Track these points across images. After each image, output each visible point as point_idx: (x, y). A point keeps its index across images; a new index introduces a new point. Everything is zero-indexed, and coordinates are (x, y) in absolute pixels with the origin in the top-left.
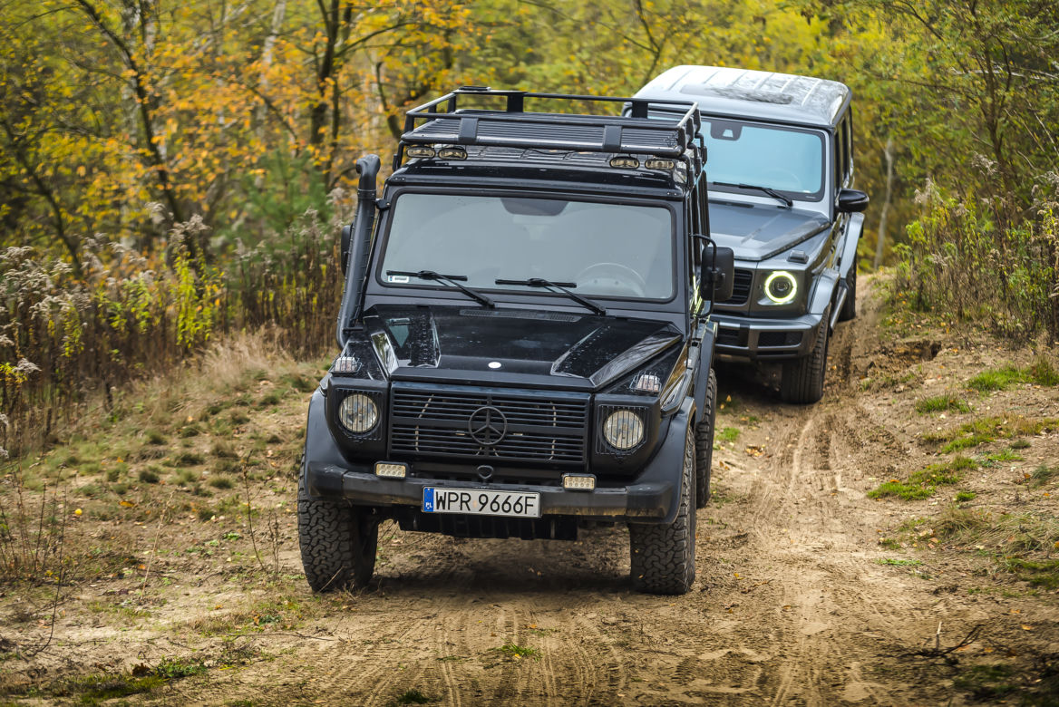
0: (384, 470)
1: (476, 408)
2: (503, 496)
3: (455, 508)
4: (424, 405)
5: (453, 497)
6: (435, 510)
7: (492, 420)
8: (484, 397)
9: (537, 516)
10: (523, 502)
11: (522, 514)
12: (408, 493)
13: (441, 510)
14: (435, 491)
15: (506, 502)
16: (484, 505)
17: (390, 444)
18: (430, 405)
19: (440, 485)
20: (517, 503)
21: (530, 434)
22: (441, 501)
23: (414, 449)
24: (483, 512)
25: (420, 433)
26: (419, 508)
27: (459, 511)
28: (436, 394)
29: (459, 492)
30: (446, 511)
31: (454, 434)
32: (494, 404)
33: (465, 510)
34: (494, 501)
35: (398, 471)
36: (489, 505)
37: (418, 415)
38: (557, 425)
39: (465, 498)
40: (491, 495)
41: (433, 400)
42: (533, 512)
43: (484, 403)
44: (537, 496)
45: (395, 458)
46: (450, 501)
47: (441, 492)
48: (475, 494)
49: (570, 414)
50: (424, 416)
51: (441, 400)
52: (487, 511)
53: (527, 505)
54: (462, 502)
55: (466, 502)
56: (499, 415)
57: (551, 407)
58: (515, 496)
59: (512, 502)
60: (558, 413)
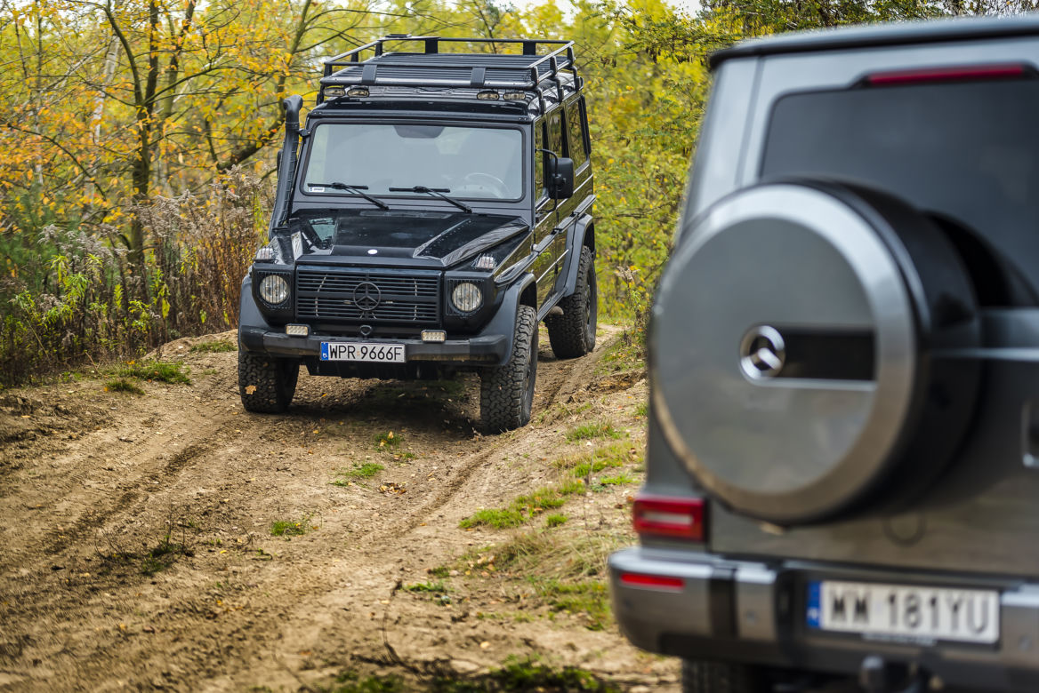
0: (293, 330)
1: (358, 283)
2: (378, 347)
3: (344, 357)
4: (321, 282)
5: (342, 349)
6: (330, 359)
7: (370, 292)
8: (364, 275)
9: (403, 361)
10: (392, 351)
11: (393, 361)
12: (310, 346)
13: (334, 359)
14: (329, 344)
15: (381, 352)
16: (365, 354)
17: (297, 311)
18: (325, 282)
19: (332, 340)
20: (389, 352)
21: (398, 302)
22: (334, 352)
23: (315, 314)
24: (364, 360)
25: (319, 302)
26: (318, 357)
27: (346, 359)
28: (330, 274)
29: (346, 345)
30: (338, 359)
31: (343, 303)
32: (371, 280)
33: (351, 359)
34: (372, 351)
35: (301, 330)
36: (369, 351)
37: (316, 290)
38: (418, 294)
39: (351, 349)
40: (370, 347)
41: (327, 278)
42: (401, 359)
43: (364, 280)
44: (403, 347)
45: (300, 322)
46: (340, 352)
47: (333, 345)
48: (358, 346)
49: (427, 286)
50: (321, 290)
51: (333, 278)
52: (367, 359)
53: (396, 354)
54: (349, 352)
55: (352, 352)
56: (375, 288)
57: (413, 282)
58: (387, 347)
59: (385, 351)
60: (418, 286)
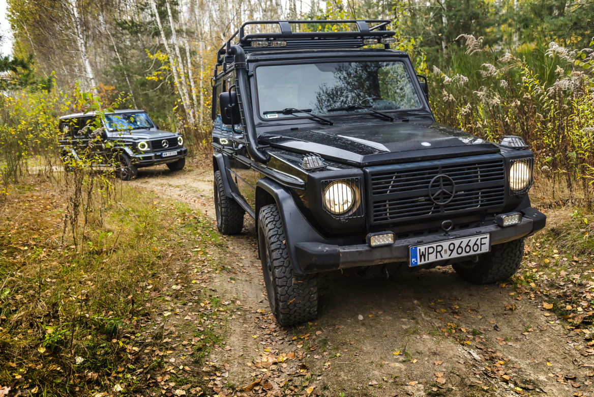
0: (377, 240)
1: (432, 177)
2: (465, 241)
3: (432, 258)
4: (390, 182)
5: (431, 250)
6: (419, 263)
7: (444, 185)
8: (436, 168)
9: (488, 251)
10: (478, 243)
11: (479, 252)
12: (396, 254)
13: (423, 262)
14: (418, 248)
15: (467, 245)
16: (452, 251)
17: (373, 218)
18: (395, 182)
19: (420, 243)
20: (475, 244)
21: (468, 191)
22: (423, 255)
23: (386, 219)
24: (452, 257)
25: (390, 205)
26: (408, 263)
27: (434, 260)
28: (398, 172)
29: (434, 245)
30: (427, 262)
31: (417, 201)
32: (443, 172)
33: (440, 258)
34: (459, 247)
35: (386, 239)
36: (456, 247)
37: (386, 192)
38: (481, 180)
39: (439, 249)
40: (457, 242)
41: (396, 177)
42: (486, 248)
43: (437, 173)
44: (488, 236)
45: (380, 229)
46: (429, 254)
47: (422, 248)
48: (446, 245)
49: (489, 171)
50: (391, 191)
51: (401, 177)
52: (455, 255)
53: (481, 244)
54: (437, 252)
55: (440, 252)
56: (449, 180)
57: (476, 168)
58: (473, 240)
59: (471, 244)
60: (481, 172)
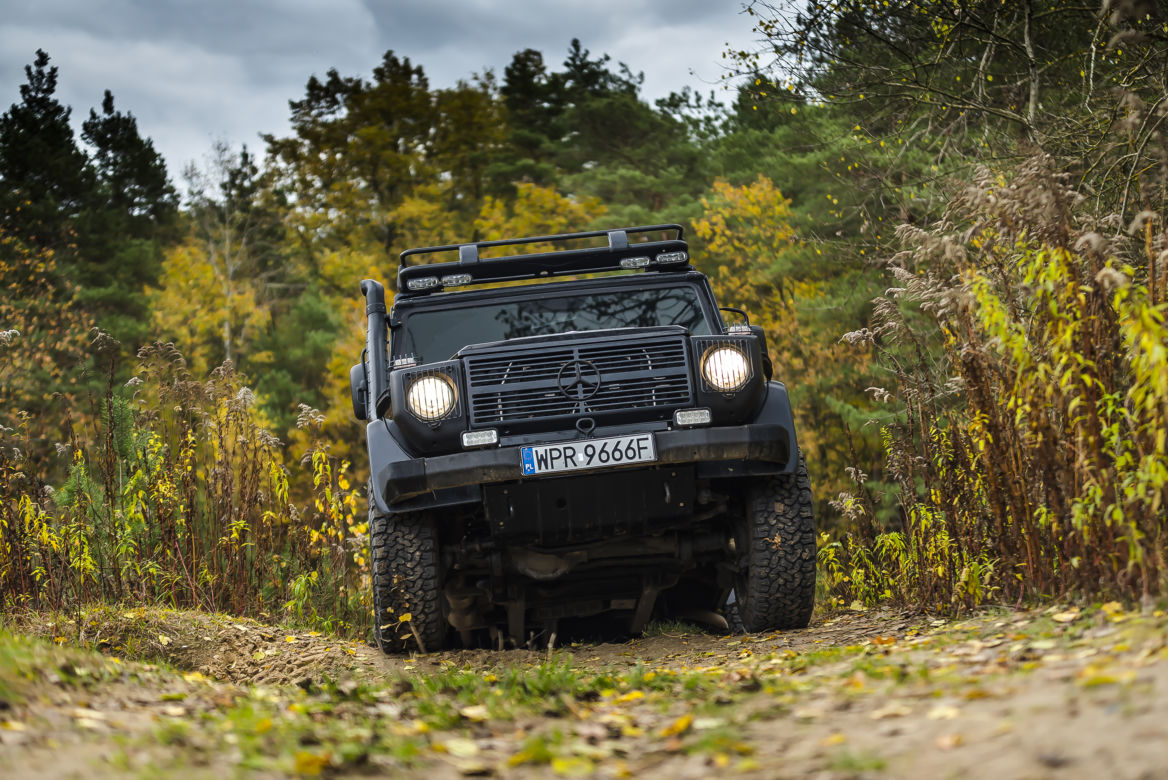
0: (472, 439)
1: (563, 364)
2: (611, 443)
3: (559, 466)
4: (505, 369)
5: (555, 454)
6: (537, 471)
7: (583, 374)
8: (570, 352)
9: (653, 458)
10: (634, 445)
11: (637, 459)
12: (503, 460)
13: (543, 470)
14: (534, 449)
15: (616, 449)
16: (591, 457)
18: (512, 369)
19: (539, 443)
20: (629, 448)
22: (542, 460)
23: (498, 419)
24: (591, 465)
25: (503, 400)
26: (518, 472)
27: (564, 468)
29: (561, 447)
30: (550, 470)
31: (543, 396)
33: (571, 467)
34: (602, 451)
35: (487, 438)
36: (598, 452)
37: (500, 382)
38: (653, 367)
39: (569, 453)
40: (598, 444)
41: (514, 363)
42: (648, 455)
43: (571, 358)
44: (650, 436)
45: (482, 426)
46: (552, 459)
47: (541, 450)
48: (580, 446)
50: (506, 381)
52: (596, 463)
53: (639, 449)
54: (566, 457)
55: (571, 457)
58: (625, 441)
59: (623, 447)
